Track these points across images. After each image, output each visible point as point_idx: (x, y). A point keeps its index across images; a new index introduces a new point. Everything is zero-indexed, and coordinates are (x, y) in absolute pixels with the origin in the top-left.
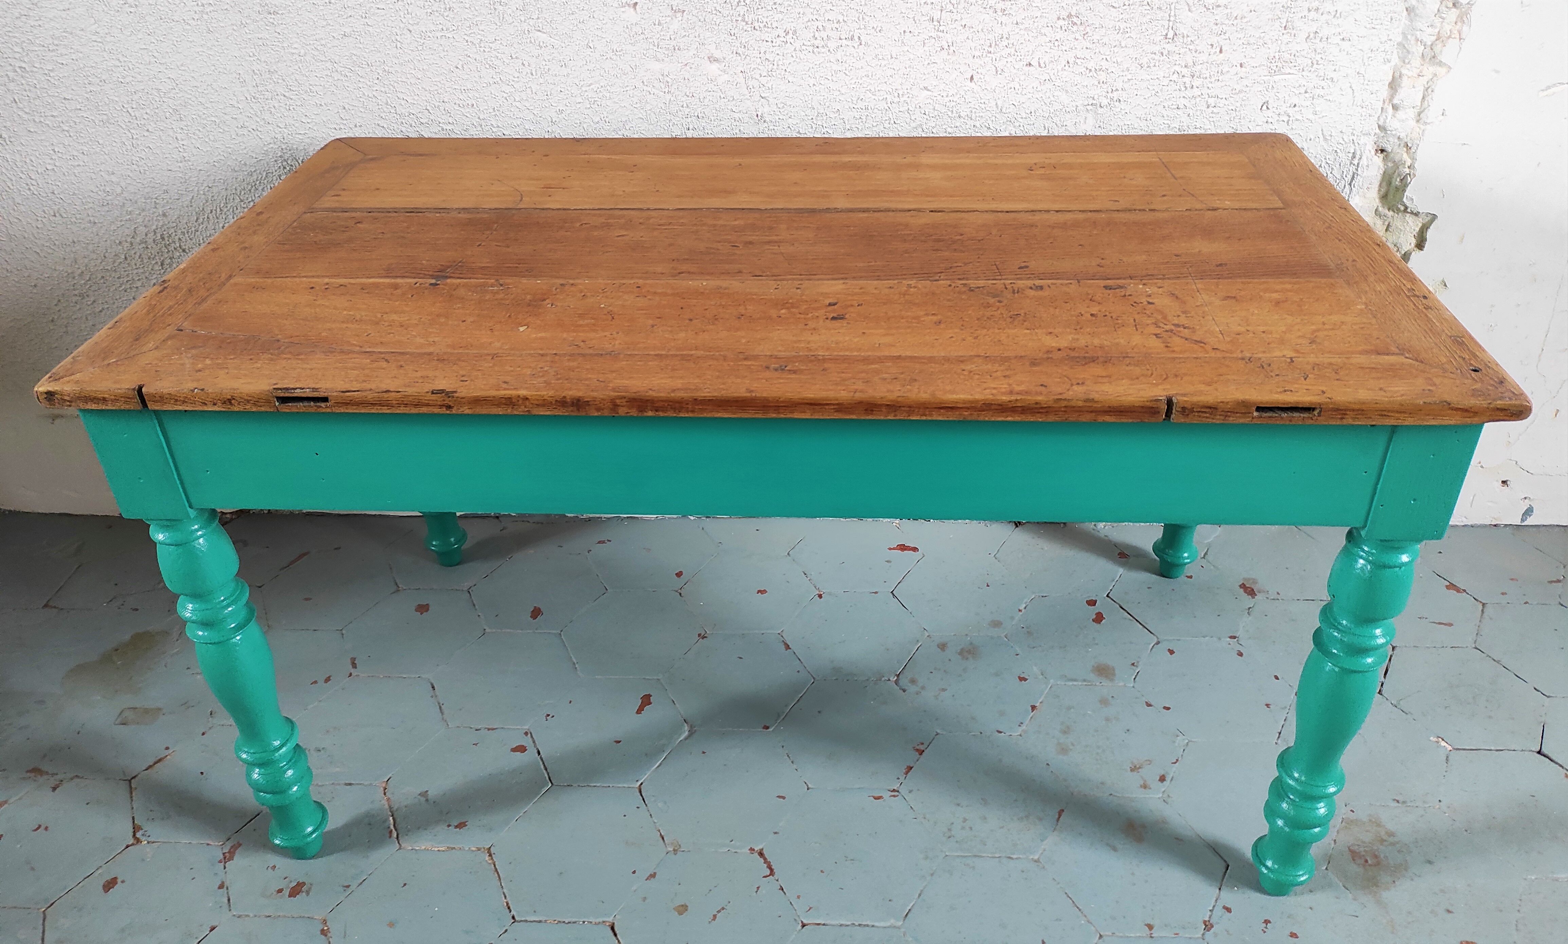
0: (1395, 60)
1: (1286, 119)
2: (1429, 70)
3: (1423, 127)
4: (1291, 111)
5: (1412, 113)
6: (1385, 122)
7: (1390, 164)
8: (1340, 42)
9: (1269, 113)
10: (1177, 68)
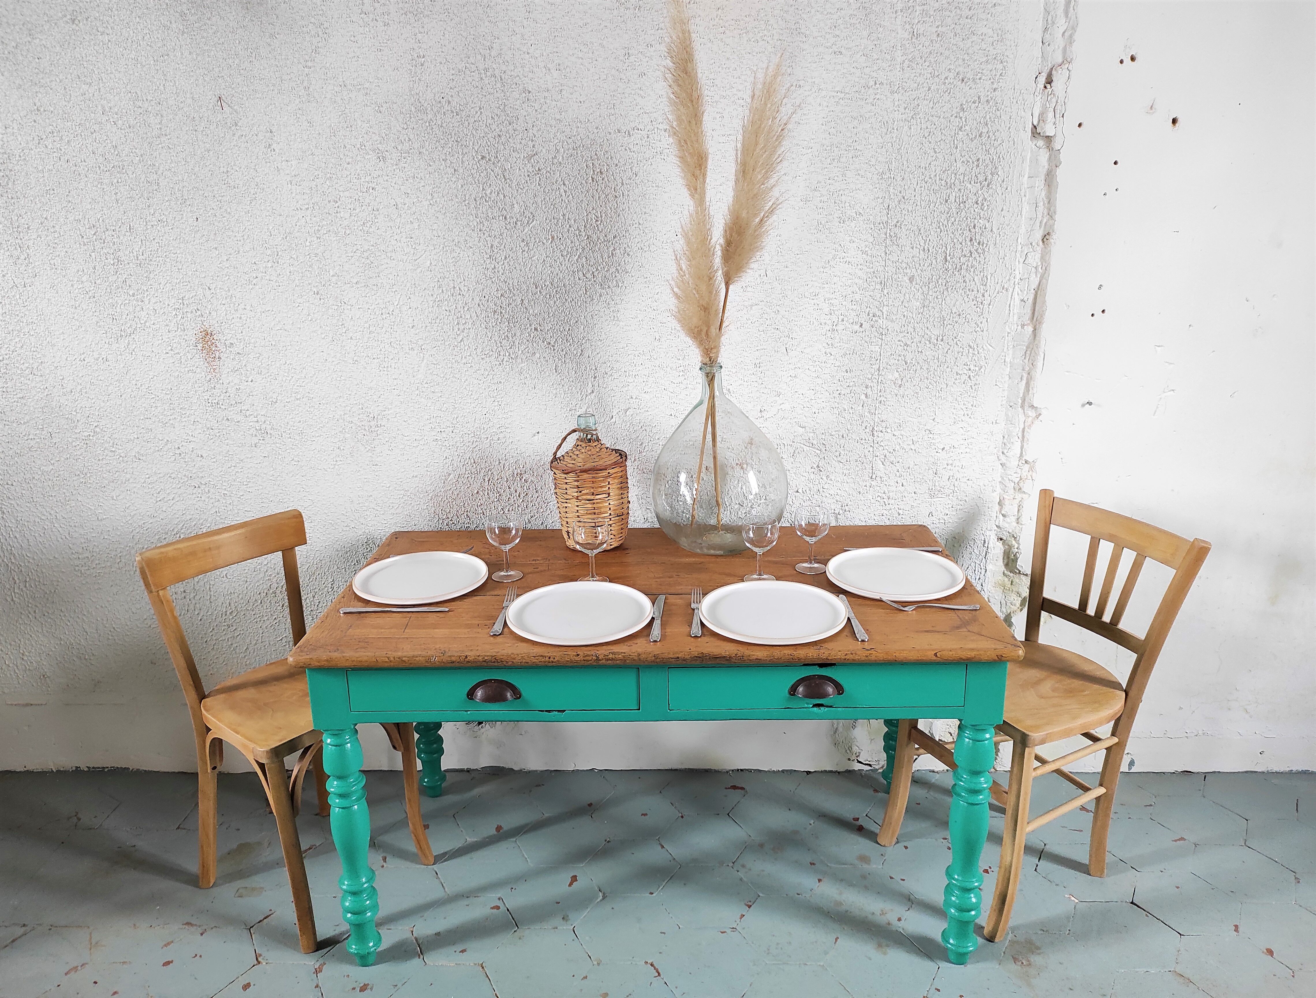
0: (999, 490)
1: (943, 522)
2: (1019, 496)
3: (1021, 526)
4: (946, 517)
5: (1013, 519)
6: (999, 523)
7: (1006, 547)
8: (967, 482)
9: (933, 518)
10: (879, 494)
